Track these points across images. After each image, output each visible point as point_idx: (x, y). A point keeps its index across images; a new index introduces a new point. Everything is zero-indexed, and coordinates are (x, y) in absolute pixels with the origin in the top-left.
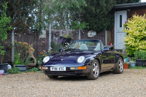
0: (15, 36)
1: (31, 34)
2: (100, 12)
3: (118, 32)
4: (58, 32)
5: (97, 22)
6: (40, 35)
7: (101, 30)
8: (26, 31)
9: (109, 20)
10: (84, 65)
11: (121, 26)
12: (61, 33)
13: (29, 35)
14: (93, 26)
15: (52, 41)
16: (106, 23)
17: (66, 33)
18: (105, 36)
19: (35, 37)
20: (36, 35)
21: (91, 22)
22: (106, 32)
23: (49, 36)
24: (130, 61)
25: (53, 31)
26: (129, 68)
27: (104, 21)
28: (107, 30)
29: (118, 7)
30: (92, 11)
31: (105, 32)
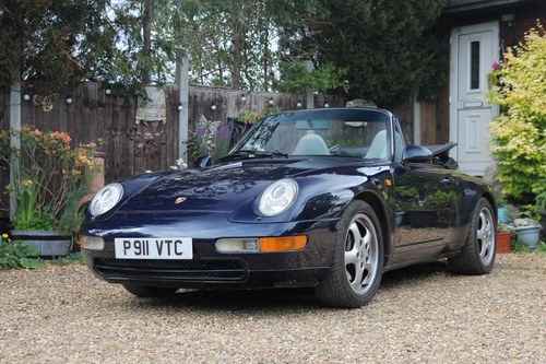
0: (26, 108)
1: (100, 104)
2: (392, 23)
3: (466, 109)
4: (219, 101)
5: (381, 65)
6: (141, 109)
7: (398, 97)
8: (79, 90)
9: (428, 60)
10: (291, 226)
11: (475, 84)
12: (232, 104)
13: (91, 108)
14: (365, 80)
15: (190, 135)
16: (418, 71)
17: (253, 106)
18: (412, 124)
19: (115, 115)
20: (123, 107)
21: (357, 62)
22: (417, 107)
23: (181, 114)
24: (518, 221)
25: (199, 95)
26: (512, 249)
27: (408, 64)
28: (421, 99)
29: (463, 9)
30: (360, 16)
31: (412, 108)
